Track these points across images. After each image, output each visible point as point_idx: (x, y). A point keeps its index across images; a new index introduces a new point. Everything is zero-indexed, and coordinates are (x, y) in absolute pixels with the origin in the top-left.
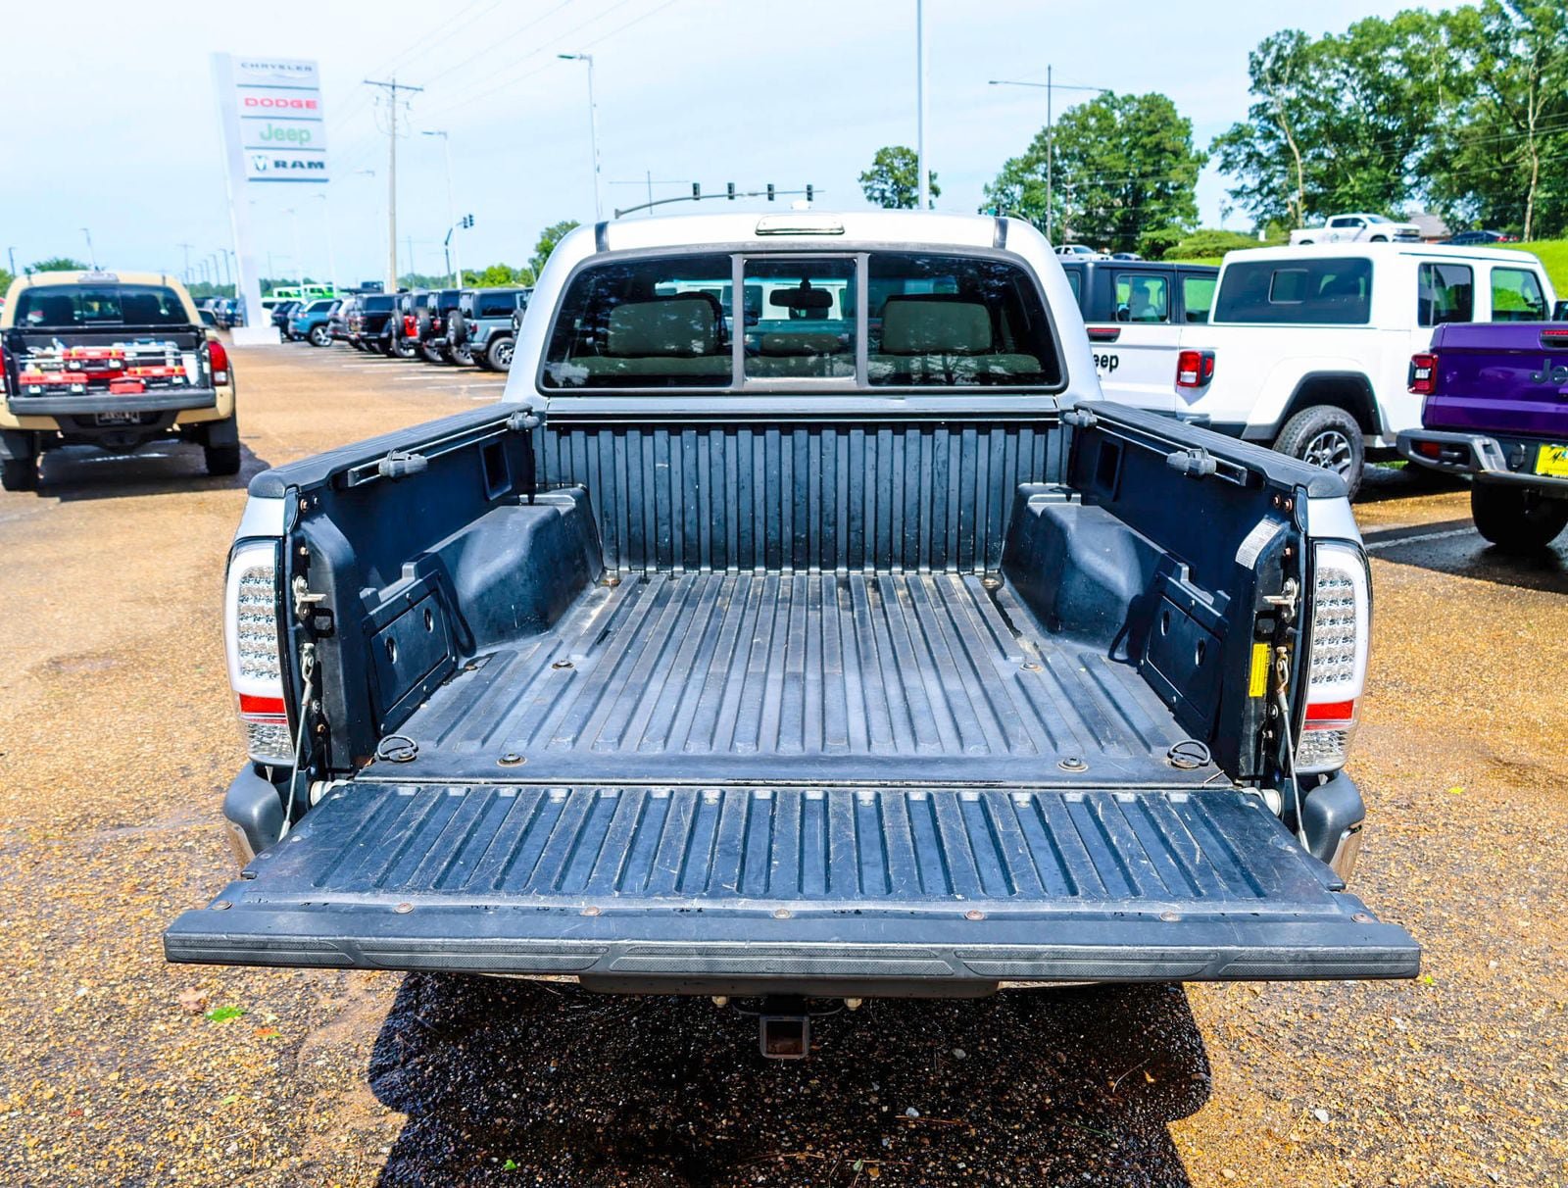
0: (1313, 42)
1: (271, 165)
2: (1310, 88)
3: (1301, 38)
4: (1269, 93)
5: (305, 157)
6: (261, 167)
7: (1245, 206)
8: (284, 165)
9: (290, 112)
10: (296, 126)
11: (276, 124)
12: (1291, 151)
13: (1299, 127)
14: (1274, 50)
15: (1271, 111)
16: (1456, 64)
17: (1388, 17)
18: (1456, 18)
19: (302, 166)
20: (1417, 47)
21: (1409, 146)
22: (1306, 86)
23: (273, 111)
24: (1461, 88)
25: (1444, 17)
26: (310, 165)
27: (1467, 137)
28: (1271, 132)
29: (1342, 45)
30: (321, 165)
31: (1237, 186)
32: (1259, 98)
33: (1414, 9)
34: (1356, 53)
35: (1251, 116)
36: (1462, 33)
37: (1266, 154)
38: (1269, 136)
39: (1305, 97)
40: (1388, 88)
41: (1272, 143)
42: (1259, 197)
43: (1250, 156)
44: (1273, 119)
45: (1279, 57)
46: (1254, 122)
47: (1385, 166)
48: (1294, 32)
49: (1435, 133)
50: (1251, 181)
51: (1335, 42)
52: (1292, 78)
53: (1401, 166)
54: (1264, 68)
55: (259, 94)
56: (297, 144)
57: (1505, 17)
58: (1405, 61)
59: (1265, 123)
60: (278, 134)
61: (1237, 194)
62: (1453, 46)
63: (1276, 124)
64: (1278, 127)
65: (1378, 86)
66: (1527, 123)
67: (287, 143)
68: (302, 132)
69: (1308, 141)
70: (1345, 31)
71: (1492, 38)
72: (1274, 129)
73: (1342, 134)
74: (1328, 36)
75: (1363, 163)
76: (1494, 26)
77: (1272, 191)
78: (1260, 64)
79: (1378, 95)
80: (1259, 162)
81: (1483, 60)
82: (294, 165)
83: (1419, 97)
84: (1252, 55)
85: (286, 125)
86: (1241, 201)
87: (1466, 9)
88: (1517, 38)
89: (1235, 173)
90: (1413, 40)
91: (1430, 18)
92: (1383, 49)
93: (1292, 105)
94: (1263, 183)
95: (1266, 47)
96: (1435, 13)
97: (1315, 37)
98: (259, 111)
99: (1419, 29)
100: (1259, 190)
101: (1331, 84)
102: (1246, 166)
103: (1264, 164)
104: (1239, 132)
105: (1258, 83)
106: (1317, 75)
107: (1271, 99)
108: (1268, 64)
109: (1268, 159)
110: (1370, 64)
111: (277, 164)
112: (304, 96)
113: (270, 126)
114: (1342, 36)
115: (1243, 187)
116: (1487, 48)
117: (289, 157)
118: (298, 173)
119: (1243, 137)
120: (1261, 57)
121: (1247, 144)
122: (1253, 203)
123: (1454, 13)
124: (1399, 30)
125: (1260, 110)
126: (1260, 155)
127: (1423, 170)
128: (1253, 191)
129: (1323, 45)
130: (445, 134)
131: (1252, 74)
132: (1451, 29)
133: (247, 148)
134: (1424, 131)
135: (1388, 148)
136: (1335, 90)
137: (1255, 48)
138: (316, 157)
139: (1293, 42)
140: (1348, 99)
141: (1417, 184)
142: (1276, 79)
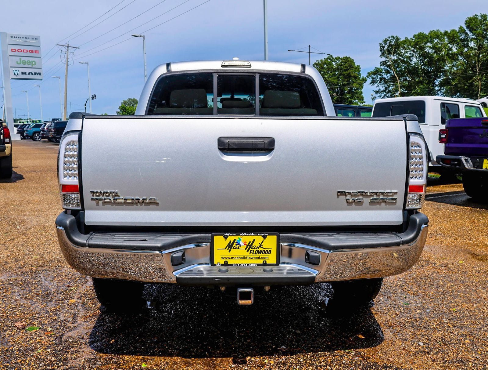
0: (401, 40)
1: (20, 73)
2: (401, 56)
3: (397, 39)
4: (387, 57)
5: (33, 71)
6: (16, 74)
7: (380, 96)
8: (25, 73)
9: (28, 54)
10: (31, 59)
11: (23, 59)
12: (396, 77)
13: (398, 69)
14: (388, 42)
15: (388, 63)
16: (451, 49)
17: (427, 33)
18: (450, 33)
19: (32, 74)
20: (437, 43)
21: (436, 77)
22: (400, 55)
23: (22, 54)
24: (453, 57)
25: (446, 33)
26: (35, 74)
27: (456, 74)
28: (389, 71)
29: (412, 42)
30: (40, 74)
31: (377, 89)
32: (384, 59)
33: (435, 30)
34: (416, 44)
35: (381, 65)
36: (452, 37)
37: (387, 78)
38: (387, 72)
39: (400, 59)
40: (428, 57)
41: (389, 75)
42: (385, 93)
43: (381, 79)
44: (389, 66)
45: (390, 45)
46: (382, 67)
47: (428, 83)
48: (395, 37)
49: (445, 72)
50: (382, 88)
51: (409, 41)
52: (395, 53)
53: (434, 84)
54: (385, 49)
55: (17, 48)
56: (30, 66)
57: (466, 34)
58: (433, 48)
59: (386, 68)
60: (24, 62)
61: (377, 92)
62: (449, 43)
63: (390, 68)
64: (391, 69)
65: (424, 55)
66: (477, 70)
67: (27, 66)
68: (32, 62)
69: (401, 74)
70: (412, 37)
71: (463, 41)
72: (389, 69)
73: (413, 72)
74: (406, 38)
75: (421, 82)
76: (463, 36)
77: (389, 91)
78: (384, 47)
79: (425, 59)
80: (384, 81)
81: (460, 48)
82: (29, 74)
83: (439, 60)
84: (380, 44)
85: (26, 59)
86: (378, 95)
87: (453, 31)
88: (471, 41)
89: (376, 85)
90: (436, 41)
91: (441, 33)
92: (426, 43)
93: (395, 61)
94: (386, 88)
95: (385, 41)
96: (443, 32)
97: (402, 39)
98: (17, 53)
99: (437, 37)
100: (385, 91)
101: (408, 55)
102: (380, 82)
103: (386, 82)
104: (377, 70)
105: (383, 54)
106: (403, 51)
107: (388, 59)
108: (386, 47)
109: (388, 80)
110: (422, 48)
111: (22, 73)
112: (34, 49)
113: (20, 59)
114: (411, 39)
115: (379, 89)
116: (461, 44)
117: (28, 71)
118: (31, 76)
119: (379, 72)
120: (384, 45)
121: (380, 75)
122: (383, 95)
123: (449, 32)
124: (431, 37)
125: (384, 63)
126: (385, 78)
127: (441, 85)
128: (383, 91)
129: (405, 41)
130: (88, 63)
131: (381, 50)
132: (449, 37)
133: (11, 67)
134: (441, 72)
135: (429, 77)
136: (410, 57)
137: (381, 42)
138: (37, 71)
139: (395, 40)
140: (414, 60)
141: (440, 90)
142: (389, 53)
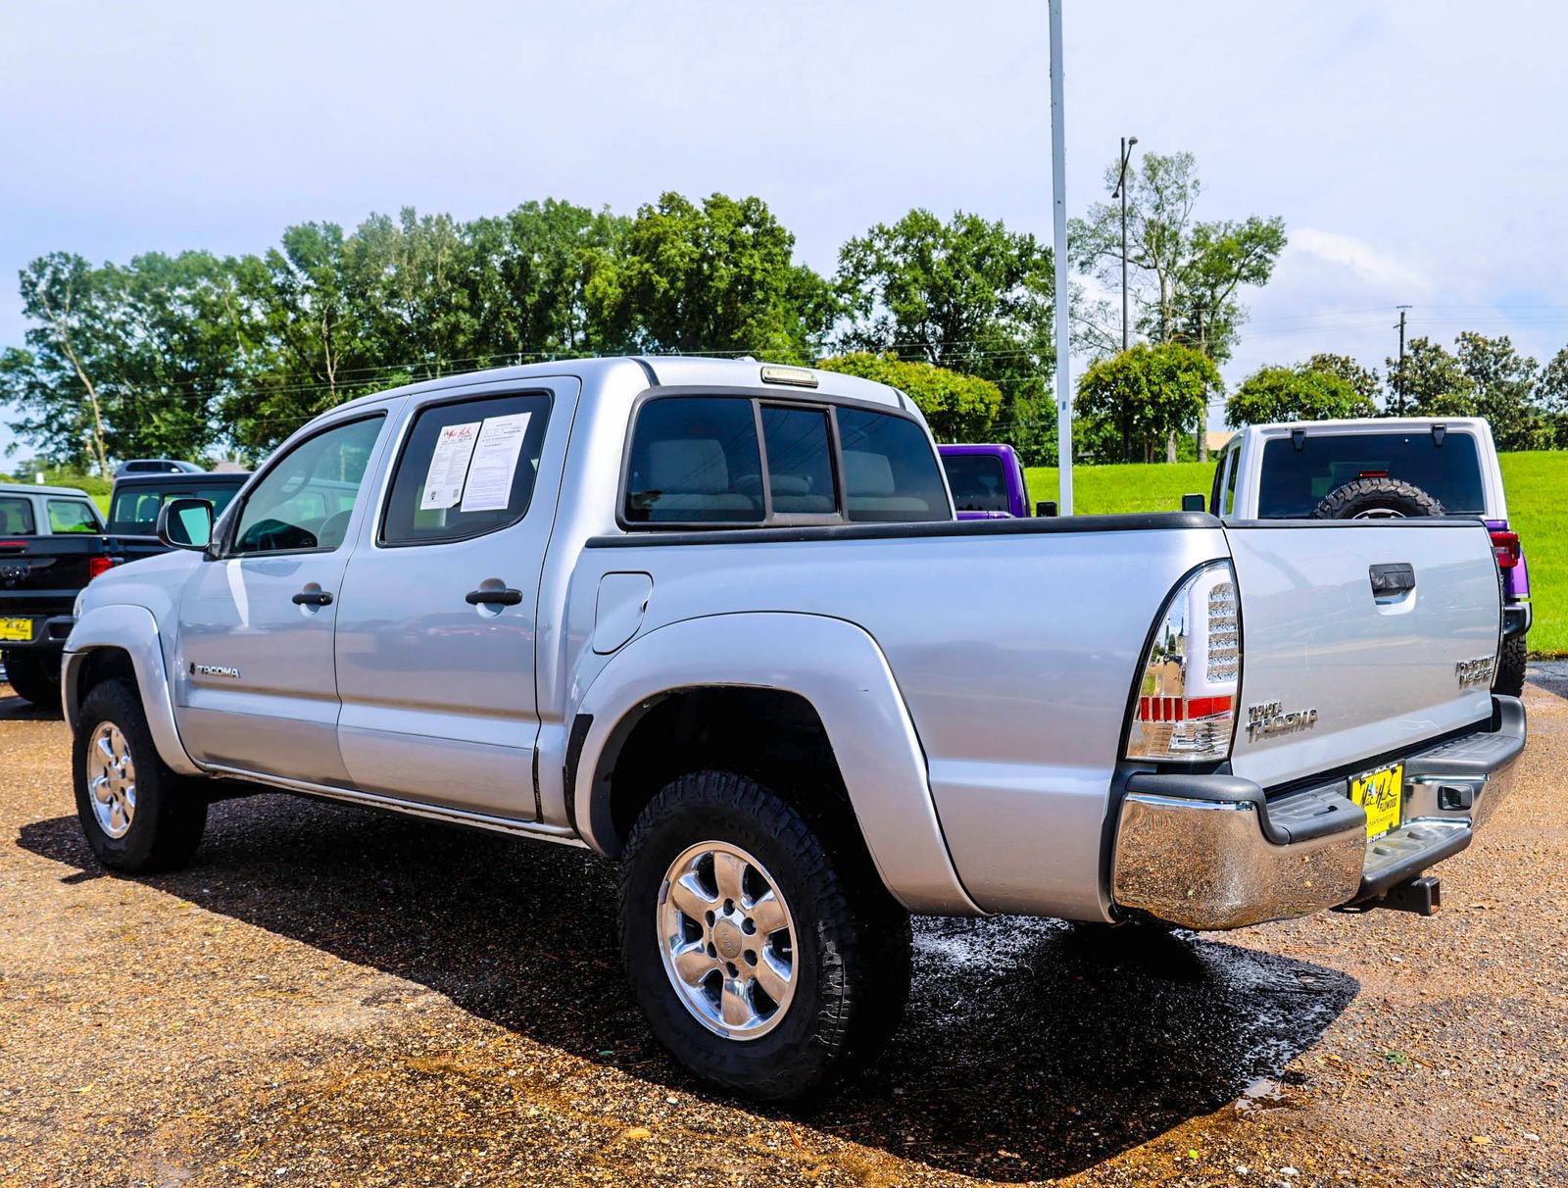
0: (94, 269)
2: (95, 317)
3: (80, 264)
4: (48, 318)
7: (31, 443)
12: (84, 384)
13: (87, 360)
14: (48, 271)
15: (53, 338)
16: (247, 311)
17: (173, 254)
18: (243, 266)
20: (207, 290)
21: (212, 390)
22: (91, 314)
24: (256, 334)
25: (230, 265)
27: (271, 385)
28: (55, 361)
29: (128, 277)
31: (20, 419)
32: (37, 323)
33: (198, 250)
34: (144, 287)
35: (29, 342)
36: (251, 282)
37: (52, 386)
38: (51, 365)
39: (90, 328)
40: (184, 328)
41: (56, 374)
42: (47, 434)
43: (32, 387)
44: (57, 347)
45: (55, 281)
46: (34, 349)
47: (190, 407)
48: (71, 255)
49: (236, 377)
50: (37, 416)
51: (118, 273)
52: (74, 304)
53: (206, 409)
54: (38, 290)
57: (290, 272)
58: (196, 302)
59: (46, 351)
61: (19, 428)
62: (243, 293)
63: (60, 353)
64: (63, 356)
65: (174, 325)
66: (327, 377)
69: (98, 373)
70: (128, 263)
71: (281, 290)
72: (58, 358)
73: (138, 370)
74: (109, 265)
75: (165, 403)
76: (279, 279)
77: (62, 428)
78: (34, 285)
79: (172, 334)
80: (43, 393)
81: (275, 310)
83: (216, 341)
84: (22, 274)
86: (24, 437)
87: (251, 259)
88: (303, 294)
89: (14, 404)
90: (203, 283)
91: (216, 262)
92: (172, 288)
93: (75, 334)
94: (50, 418)
95: (39, 267)
96: (221, 259)
97: (96, 265)
99: (208, 273)
100: (47, 425)
101: (116, 316)
102: (27, 397)
103: (50, 396)
104: (15, 358)
105: (33, 307)
106: (102, 305)
107: (52, 325)
108: (42, 286)
109: (54, 391)
110: (160, 301)
114: (124, 268)
115: (28, 420)
116: (277, 300)
119: (19, 364)
120: (34, 277)
121: (27, 372)
122: (41, 439)
123: (240, 261)
124: (187, 270)
125: (40, 336)
126: (44, 386)
127: (230, 414)
128: (40, 426)
129: (107, 275)
131: (25, 294)
132: (240, 277)
134: (225, 375)
135: (189, 390)
136: (124, 323)
137: (25, 267)
139: (71, 267)
140: (140, 334)
141: (225, 429)
142: (56, 305)
